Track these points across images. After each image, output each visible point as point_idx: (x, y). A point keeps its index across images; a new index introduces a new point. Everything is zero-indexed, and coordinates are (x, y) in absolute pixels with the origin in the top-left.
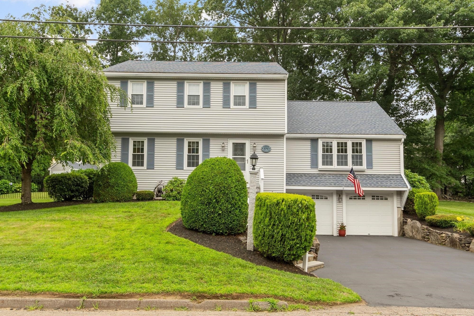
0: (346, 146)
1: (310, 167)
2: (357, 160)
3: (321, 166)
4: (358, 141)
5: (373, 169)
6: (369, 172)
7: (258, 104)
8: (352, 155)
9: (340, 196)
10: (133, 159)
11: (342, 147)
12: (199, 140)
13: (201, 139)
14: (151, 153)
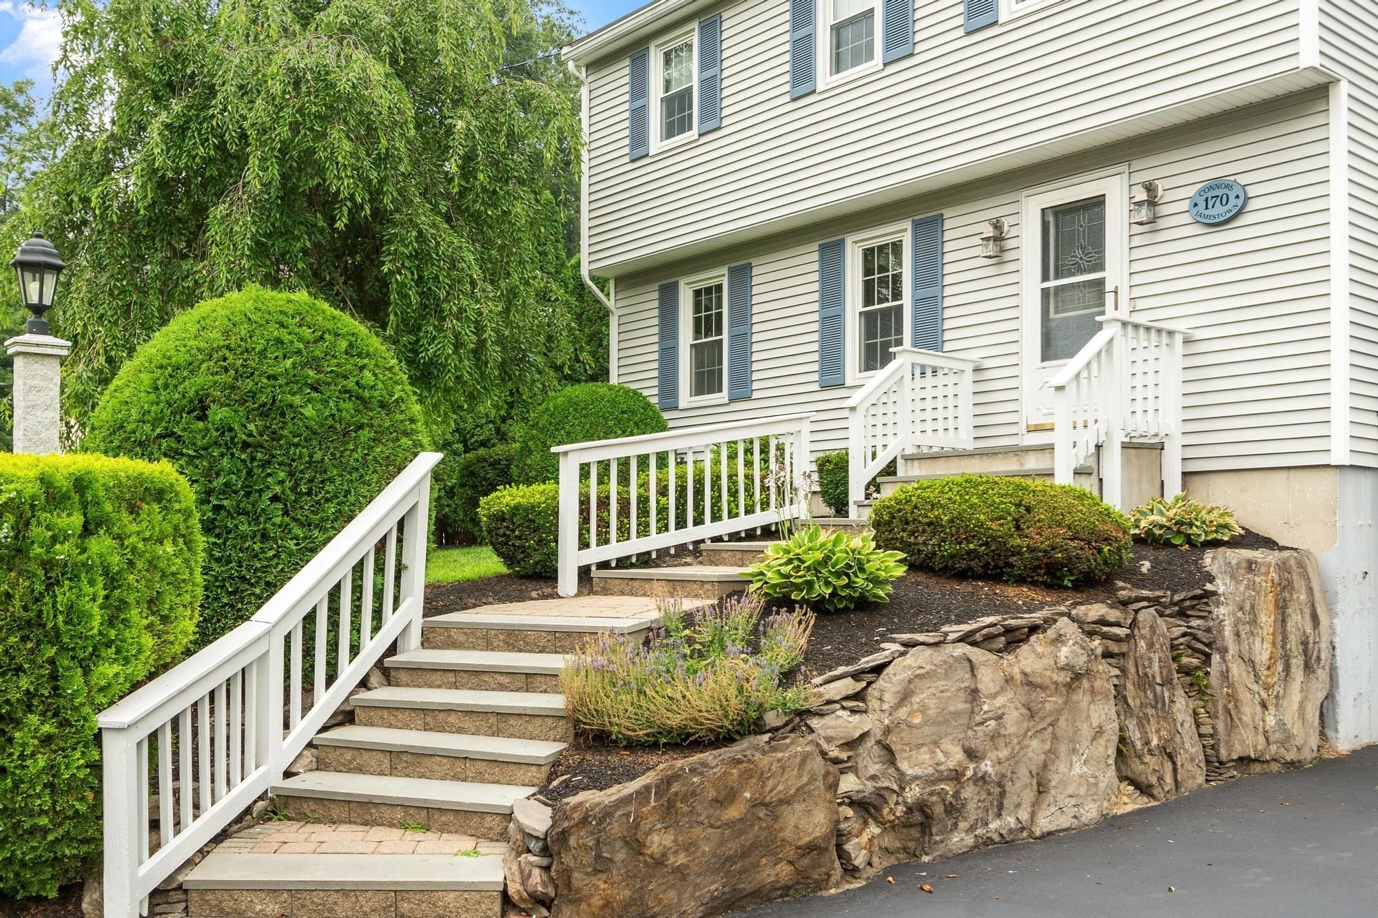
10: (697, 368)
12: (903, 232)
13: (907, 225)
14: (742, 329)
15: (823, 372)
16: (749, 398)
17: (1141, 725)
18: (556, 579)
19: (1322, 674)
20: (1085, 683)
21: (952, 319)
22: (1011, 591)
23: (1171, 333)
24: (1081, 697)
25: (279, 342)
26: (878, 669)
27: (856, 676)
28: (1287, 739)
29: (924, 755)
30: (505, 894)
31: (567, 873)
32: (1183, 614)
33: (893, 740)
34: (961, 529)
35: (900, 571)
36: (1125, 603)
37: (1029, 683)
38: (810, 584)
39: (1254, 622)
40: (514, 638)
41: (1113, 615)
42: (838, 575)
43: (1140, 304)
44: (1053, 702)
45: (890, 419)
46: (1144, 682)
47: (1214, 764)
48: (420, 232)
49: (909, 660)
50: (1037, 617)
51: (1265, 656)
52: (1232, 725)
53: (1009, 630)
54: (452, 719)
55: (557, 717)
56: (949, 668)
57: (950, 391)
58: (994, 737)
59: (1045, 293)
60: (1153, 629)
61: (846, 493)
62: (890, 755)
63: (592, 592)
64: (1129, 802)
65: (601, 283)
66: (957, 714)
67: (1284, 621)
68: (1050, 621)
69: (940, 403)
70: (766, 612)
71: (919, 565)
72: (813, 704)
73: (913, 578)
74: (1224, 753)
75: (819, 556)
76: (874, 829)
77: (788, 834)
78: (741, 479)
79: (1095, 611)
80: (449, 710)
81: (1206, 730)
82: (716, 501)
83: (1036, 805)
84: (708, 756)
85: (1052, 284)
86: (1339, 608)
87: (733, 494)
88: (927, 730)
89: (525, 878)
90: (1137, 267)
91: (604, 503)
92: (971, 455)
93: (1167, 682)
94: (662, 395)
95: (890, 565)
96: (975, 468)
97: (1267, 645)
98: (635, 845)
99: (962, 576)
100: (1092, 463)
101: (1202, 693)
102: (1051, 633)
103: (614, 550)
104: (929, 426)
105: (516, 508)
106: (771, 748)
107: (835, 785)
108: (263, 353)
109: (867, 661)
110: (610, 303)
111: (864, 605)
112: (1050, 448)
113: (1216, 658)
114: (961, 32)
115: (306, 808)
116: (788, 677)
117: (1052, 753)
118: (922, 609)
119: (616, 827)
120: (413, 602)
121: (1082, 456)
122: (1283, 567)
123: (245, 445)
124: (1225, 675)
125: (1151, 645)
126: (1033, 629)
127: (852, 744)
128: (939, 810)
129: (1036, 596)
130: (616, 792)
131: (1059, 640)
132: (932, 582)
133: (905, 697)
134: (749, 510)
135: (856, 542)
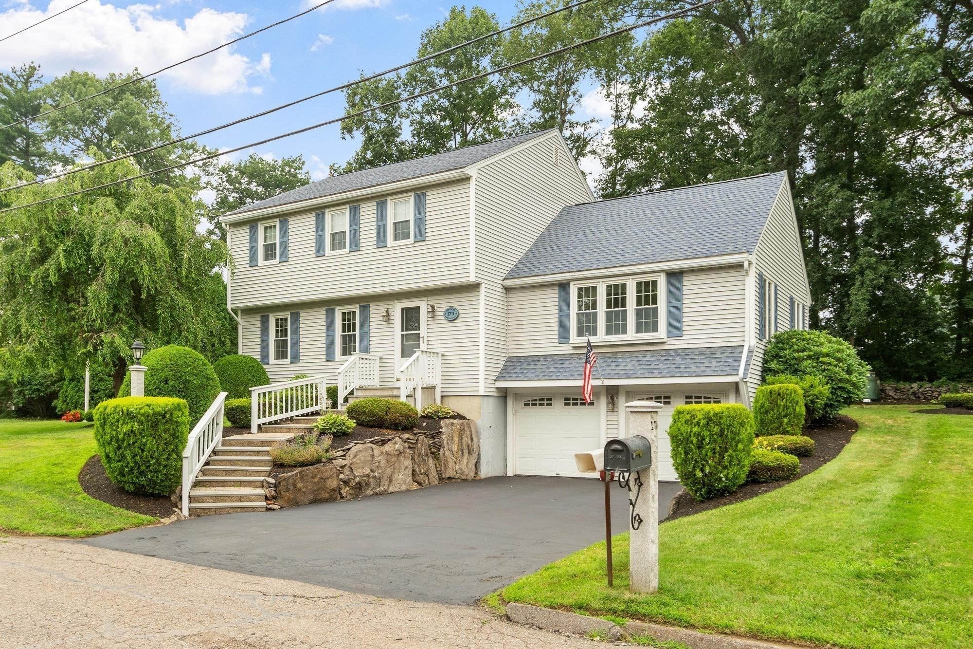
0: (624, 293)
1: (557, 340)
2: (647, 321)
3: (574, 338)
4: (650, 278)
5: (684, 337)
6: (674, 344)
7: (429, 232)
8: (636, 309)
9: (612, 398)
10: (277, 349)
11: (616, 296)
12: (356, 308)
13: (358, 306)
14: (296, 336)
15: (327, 355)
16: (298, 362)
17: (419, 467)
18: (250, 428)
19: (475, 456)
20: (403, 455)
21: (373, 340)
22: (384, 431)
23: (437, 353)
24: (402, 458)
25: (185, 362)
26: (349, 449)
27: (343, 451)
28: (462, 473)
29: (360, 470)
30: (266, 497)
31: (280, 491)
32: (433, 437)
33: (352, 466)
34: (371, 413)
35: (354, 425)
36: (415, 434)
37: (388, 454)
38: (331, 429)
39: (452, 440)
40: (242, 443)
41: (411, 437)
42: (338, 426)
43: (430, 343)
44: (394, 459)
45: (351, 377)
46: (420, 455)
47: (441, 479)
48: (171, 297)
49: (356, 447)
50: (390, 437)
51: (456, 449)
52: (446, 468)
53: (382, 441)
54: (239, 463)
55: (269, 461)
56: (367, 449)
57: (372, 365)
58: (378, 467)
59: (402, 335)
60: (423, 441)
61: (337, 400)
62: (351, 470)
63: (262, 432)
64: (415, 487)
65: (235, 311)
66: (368, 461)
67: (461, 440)
68: (393, 438)
69: (368, 369)
70: (320, 435)
71: (360, 424)
72: (333, 457)
73: (358, 427)
74: (444, 476)
75: (333, 421)
76: (348, 489)
77: (328, 486)
78: (305, 397)
79: (406, 436)
80: (238, 461)
81: (438, 469)
82: (297, 404)
83: (389, 485)
84: (310, 467)
85: (405, 333)
86: (481, 436)
87: (302, 402)
88: (361, 464)
89: (270, 493)
90: (429, 331)
91: (264, 405)
92: (377, 389)
93: (426, 455)
94: (262, 359)
95: (352, 423)
96: (379, 393)
97: (456, 446)
98: (295, 486)
99: (372, 427)
100: (412, 393)
101: (438, 459)
102: (393, 441)
103: (268, 419)
104: (364, 377)
105: (238, 406)
106: (324, 466)
107: (338, 476)
108: (181, 366)
109: (346, 447)
110: (239, 319)
111: (345, 434)
112: (399, 388)
113: (442, 450)
114: (375, 247)
115: (205, 484)
116: (327, 451)
117: (393, 472)
118: (360, 435)
119: (291, 481)
120: (220, 433)
121: (409, 391)
122: (462, 424)
123: (179, 391)
124: (444, 454)
125: (422, 445)
126: (389, 440)
127: (343, 467)
128: (364, 484)
129: (391, 432)
130: (290, 474)
131: (396, 443)
132: (363, 428)
133: (355, 456)
134: (307, 407)
135: (343, 417)
